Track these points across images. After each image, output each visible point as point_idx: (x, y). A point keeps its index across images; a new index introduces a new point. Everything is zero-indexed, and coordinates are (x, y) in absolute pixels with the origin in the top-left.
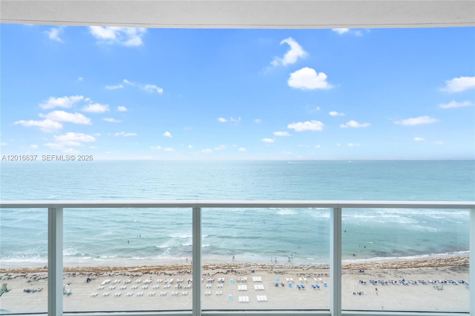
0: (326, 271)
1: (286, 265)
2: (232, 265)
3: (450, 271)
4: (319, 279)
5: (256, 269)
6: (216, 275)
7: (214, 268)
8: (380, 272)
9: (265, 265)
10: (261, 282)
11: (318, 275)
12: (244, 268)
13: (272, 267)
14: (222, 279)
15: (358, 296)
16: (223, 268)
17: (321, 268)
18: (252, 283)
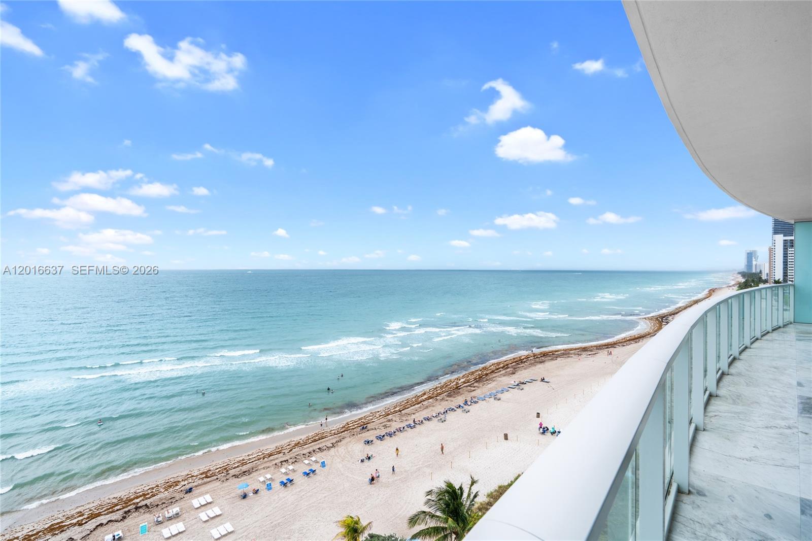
0: (319, 444)
2: (132, 497)
3: (447, 398)
4: (311, 458)
5: (195, 484)
6: (94, 533)
7: (82, 520)
8: (384, 422)
10: (210, 503)
11: (308, 454)
12: (166, 492)
13: (226, 469)
14: (116, 534)
15: (367, 462)
16: (111, 510)
17: (310, 441)
18: (192, 512)
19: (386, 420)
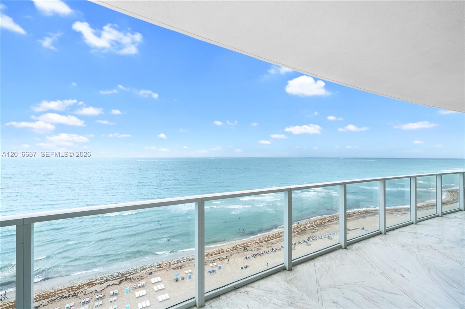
0: (219, 256)
1: (183, 259)
2: (125, 273)
3: (298, 236)
4: (214, 264)
5: (154, 270)
6: (106, 289)
7: (102, 282)
8: (257, 247)
9: (162, 264)
10: (160, 282)
11: (212, 261)
12: (140, 273)
13: (170, 264)
14: (115, 291)
15: (244, 269)
16: (115, 278)
17: (215, 254)
18: (151, 285)
19: (258, 246)
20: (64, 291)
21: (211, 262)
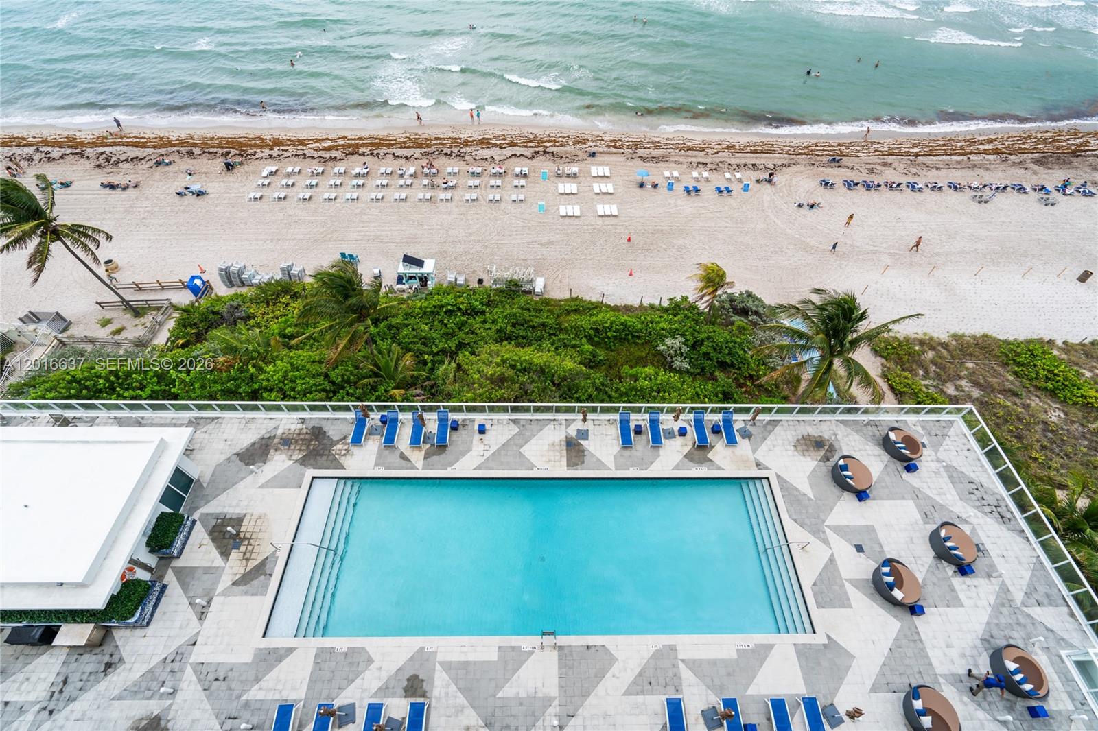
1: (668, 142)
2: (545, 139)
3: (1031, 166)
4: (736, 174)
5: (601, 150)
6: (509, 160)
7: (503, 144)
8: (875, 164)
9: (621, 140)
10: (607, 177)
11: (735, 167)
12: (573, 147)
13: (636, 145)
14: (524, 169)
16: (525, 144)
17: (749, 150)
18: (589, 179)
20: (444, 142)
21: (730, 167)
